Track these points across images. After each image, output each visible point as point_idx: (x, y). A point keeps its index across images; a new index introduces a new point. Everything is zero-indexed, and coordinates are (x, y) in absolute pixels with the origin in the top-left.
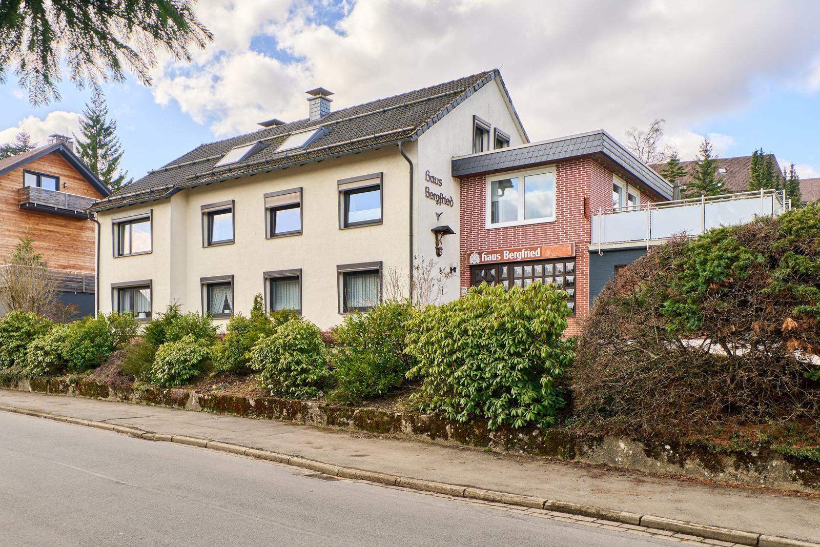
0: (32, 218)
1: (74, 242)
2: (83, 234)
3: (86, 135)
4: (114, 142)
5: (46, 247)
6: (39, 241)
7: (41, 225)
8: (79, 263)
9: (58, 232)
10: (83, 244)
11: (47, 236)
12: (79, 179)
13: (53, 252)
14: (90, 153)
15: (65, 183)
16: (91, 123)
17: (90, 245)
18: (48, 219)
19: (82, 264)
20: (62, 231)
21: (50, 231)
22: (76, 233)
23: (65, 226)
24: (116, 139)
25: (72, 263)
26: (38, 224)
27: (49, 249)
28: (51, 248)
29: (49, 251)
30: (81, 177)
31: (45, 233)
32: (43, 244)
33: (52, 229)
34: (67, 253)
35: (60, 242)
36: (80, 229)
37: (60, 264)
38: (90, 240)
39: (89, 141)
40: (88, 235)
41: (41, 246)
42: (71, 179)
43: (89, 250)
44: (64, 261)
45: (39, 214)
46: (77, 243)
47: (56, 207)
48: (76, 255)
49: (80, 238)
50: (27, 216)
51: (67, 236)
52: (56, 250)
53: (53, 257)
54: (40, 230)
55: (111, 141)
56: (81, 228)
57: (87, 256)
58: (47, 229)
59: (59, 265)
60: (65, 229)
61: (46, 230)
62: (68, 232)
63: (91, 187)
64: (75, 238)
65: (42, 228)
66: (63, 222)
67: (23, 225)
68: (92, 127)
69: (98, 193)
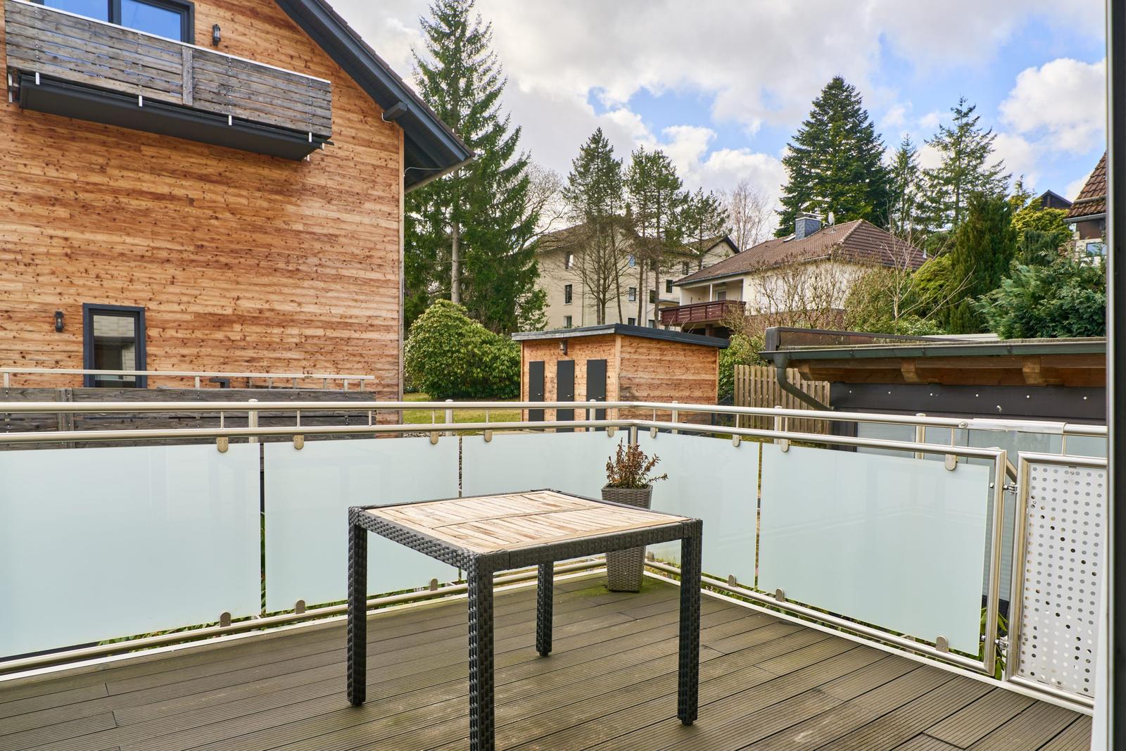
0: (74, 146)
1: (258, 236)
2: (290, 209)
3: (436, 54)
4: (489, 63)
5: (139, 251)
6: (109, 230)
7: (116, 172)
8: (277, 306)
9: (191, 201)
10: (293, 242)
11: (146, 213)
12: (270, 20)
13: (171, 270)
14: (444, 86)
15: (216, 28)
16: (446, 29)
17: (318, 246)
18: (148, 151)
19: (288, 307)
20: (209, 196)
21: (158, 197)
22: (265, 204)
23: (221, 180)
24: (493, 58)
25: (248, 305)
26: (103, 170)
27: (153, 260)
28: (164, 254)
29: (155, 269)
30: (282, 15)
31: (135, 203)
32: (129, 240)
33: (165, 190)
34: (229, 274)
35: (197, 234)
36: (279, 193)
37: (201, 310)
38: (317, 230)
39: (441, 66)
40: (308, 212)
41: (119, 249)
42: (240, 18)
43: (313, 260)
44: (224, 302)
45: (104, 131)
46: (268, 239)
47: (142, 93)
48: (265, 280)
49: (279, 224)
50: (52, 134)
51: (228, 215)
52: (184, 264)
53: (171, 289)
54: (116, 192)
55: (483, 62)
56: (285, 190)
57: (307, 283)
58: (145, 187)
59: (198, 315)
60: (220, 188)
61: (141, 193)
62: (231, 199)
63: (319, 49)
64: (259, 221)
65: (123, 184)
66: (213, 167)
67: (36, 170)
68: (448, 36)
69: (344, 74)
